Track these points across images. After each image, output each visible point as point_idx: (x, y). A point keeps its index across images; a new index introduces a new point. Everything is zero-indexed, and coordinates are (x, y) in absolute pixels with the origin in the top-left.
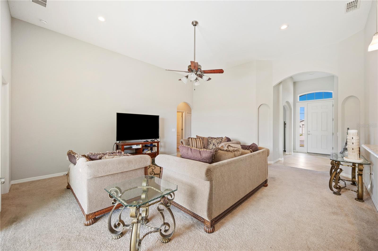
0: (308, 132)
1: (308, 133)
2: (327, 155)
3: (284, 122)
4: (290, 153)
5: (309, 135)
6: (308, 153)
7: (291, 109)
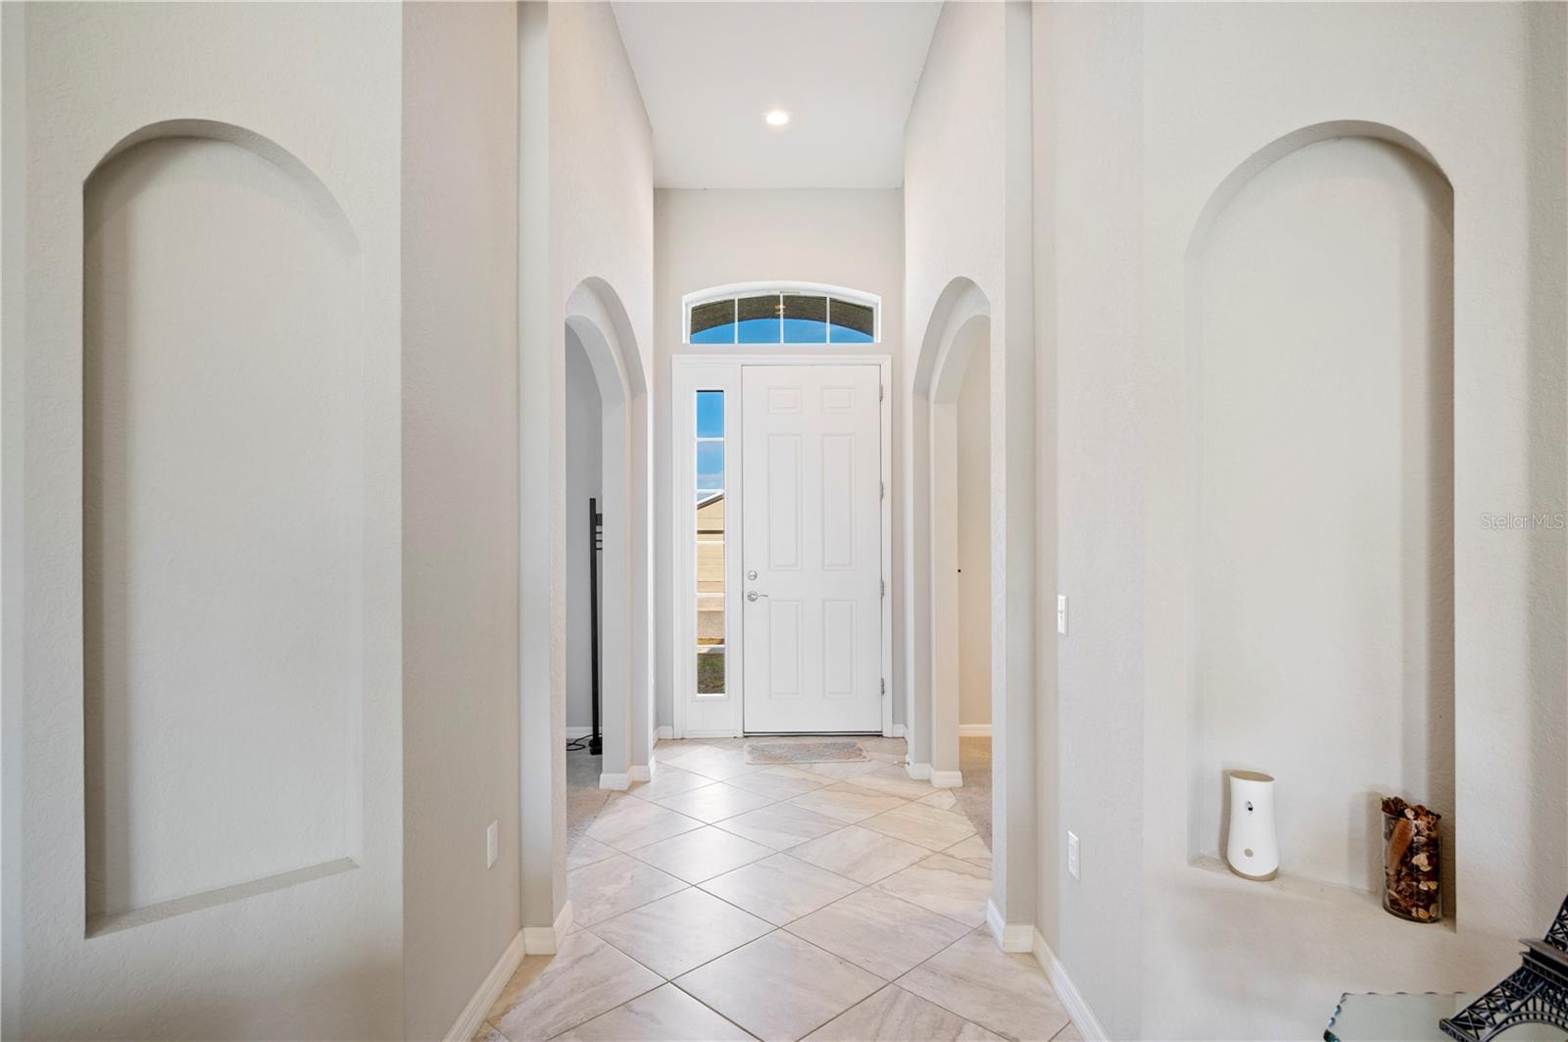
0: (746, 578)
1: (750, 586)
2: (860, 743)
3: (593, 502)
4: (636, 772)
5: (753, 600)
6: (747, 736)
7: (637, 388)
